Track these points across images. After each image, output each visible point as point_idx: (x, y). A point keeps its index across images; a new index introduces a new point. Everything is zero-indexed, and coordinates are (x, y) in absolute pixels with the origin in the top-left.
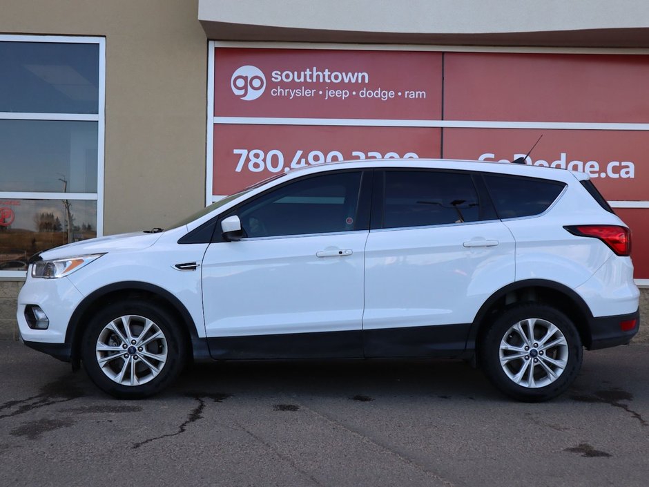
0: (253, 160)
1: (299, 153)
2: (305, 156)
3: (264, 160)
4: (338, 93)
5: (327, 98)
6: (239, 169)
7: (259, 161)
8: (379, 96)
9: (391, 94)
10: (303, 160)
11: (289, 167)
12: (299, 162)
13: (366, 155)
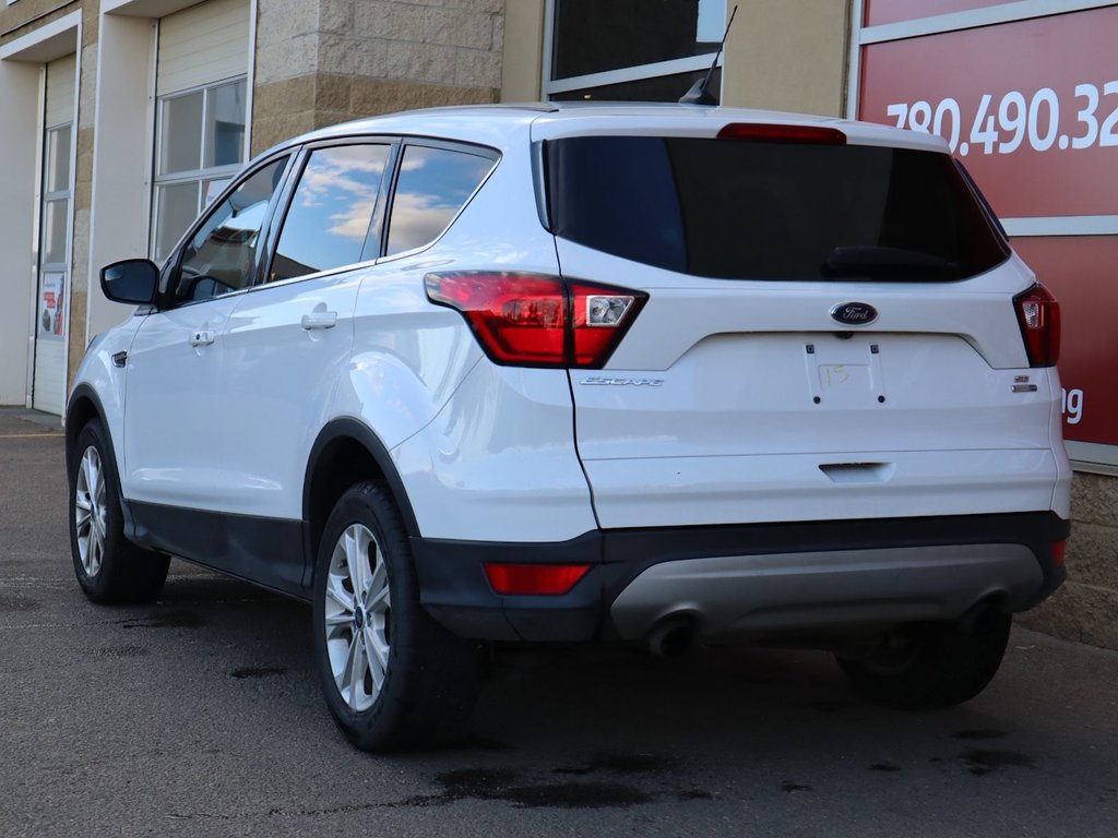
1: (986, 99)
2: (993, 110)
10: (991, 119)
11: (968, 141)
12: (983, 129)
13: (1101, 91)
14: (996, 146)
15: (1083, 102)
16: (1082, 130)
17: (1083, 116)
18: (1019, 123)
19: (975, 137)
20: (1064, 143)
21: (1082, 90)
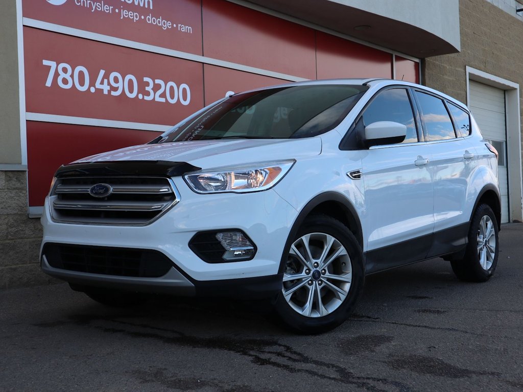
0: (62, 75)
1: (102, 72)
2: (106, 76)
3: (72, 76)
4: (130, 14)
5: (122, 18)
6: (49, 84)
7: (67, 76)
8: (161, 24)
9: (169, 24)
10: (106, 81)
11: (95, 87)
12: (102, 83)
13: (154, 82)
14: (109, 92)
15: (148, 84)
16: (148, 94)
17: (147, 89)
18: (120, 85)
19: (98, 85)
20: (140, 96)
21: (146, 79)
